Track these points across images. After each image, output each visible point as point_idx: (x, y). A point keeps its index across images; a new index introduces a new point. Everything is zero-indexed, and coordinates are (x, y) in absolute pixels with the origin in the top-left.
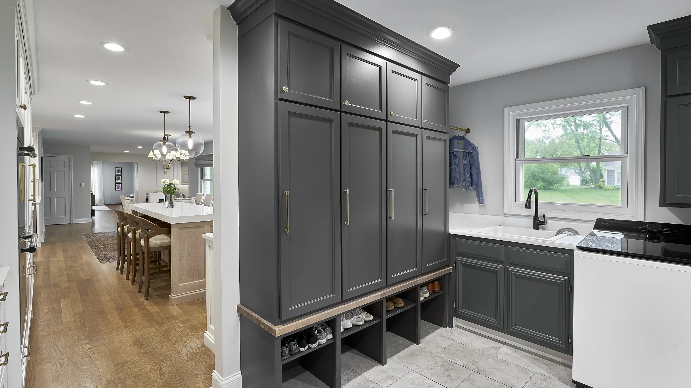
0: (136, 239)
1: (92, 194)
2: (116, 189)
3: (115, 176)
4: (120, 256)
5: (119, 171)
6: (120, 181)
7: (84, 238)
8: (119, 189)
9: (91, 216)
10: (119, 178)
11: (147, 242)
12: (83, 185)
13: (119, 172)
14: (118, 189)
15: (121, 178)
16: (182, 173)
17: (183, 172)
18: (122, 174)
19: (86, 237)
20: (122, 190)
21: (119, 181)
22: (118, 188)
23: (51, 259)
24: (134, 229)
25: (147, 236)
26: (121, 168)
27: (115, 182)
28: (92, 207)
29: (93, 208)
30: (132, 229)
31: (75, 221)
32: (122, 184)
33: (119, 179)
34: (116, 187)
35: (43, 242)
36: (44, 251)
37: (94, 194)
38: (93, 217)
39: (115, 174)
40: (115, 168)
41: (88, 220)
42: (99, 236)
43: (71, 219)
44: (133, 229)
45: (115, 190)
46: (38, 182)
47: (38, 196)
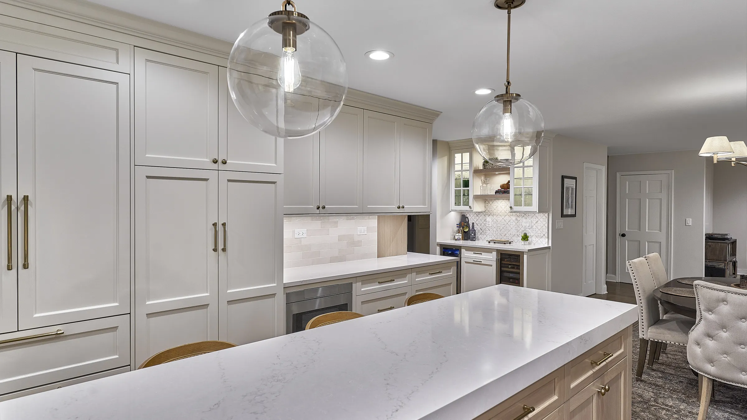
12: (690, 222)
46: (547, 216)
47: (547, 239)
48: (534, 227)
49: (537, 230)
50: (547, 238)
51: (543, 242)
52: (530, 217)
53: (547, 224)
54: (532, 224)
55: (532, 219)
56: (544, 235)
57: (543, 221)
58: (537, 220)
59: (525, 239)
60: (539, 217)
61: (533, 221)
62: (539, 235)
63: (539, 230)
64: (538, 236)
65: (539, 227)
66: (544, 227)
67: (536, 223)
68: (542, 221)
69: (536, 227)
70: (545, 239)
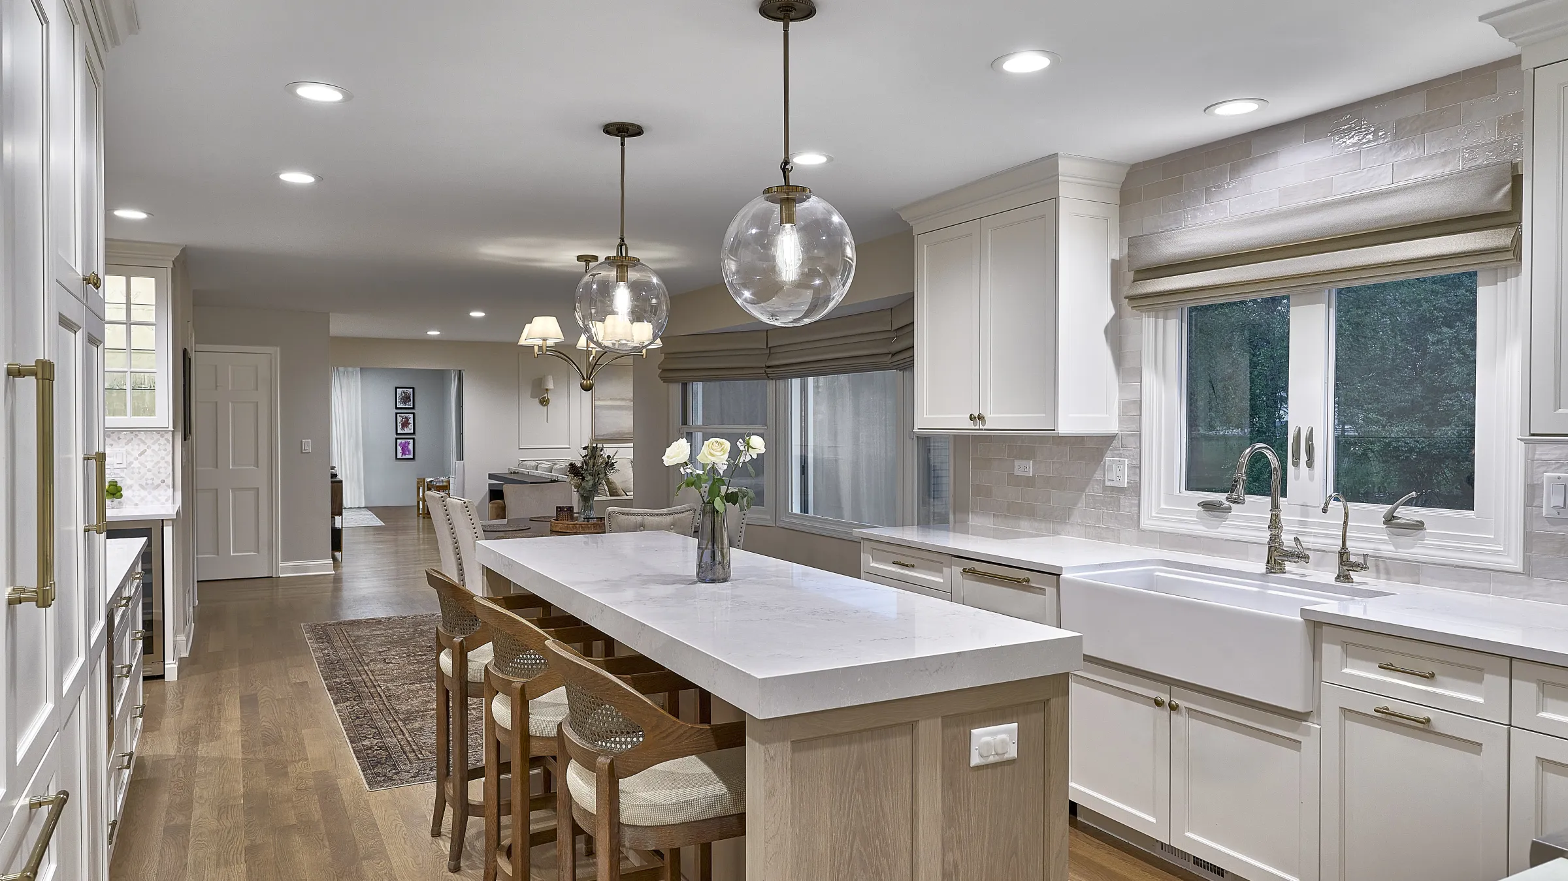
0: (529, 735)
1: (334, 476)
2: (399, 456)
3: (397, 414)
4: (448, 774)
5: (406, 399)
6: (410, 430)
7: (311, 644)
8: (407, 456)
9: (333, 550)
10: (407, 419)
11: (610, 795)
12: (309, 445)
13: (406, 402)
14: (404, 457)
15: (411, 421)
16: (597, 403)
17: (599, 399)
18: (413, 408)
19: (319, 639)
20: (414, 458)
21: (406, 431)
22: (403, 453)
23: (203, 750)
24: (523, 688)
25: (611, 764)
26: (413, 388)
27: (397, 434)
28: (333, 518)
29: (338, 525)
30: (516, 688)
31: (285, 570)
32: (413, 439)
33: (405, 424)
34: (399, 449)
35: (186, 655)
36: (182, 702)
37: (339, 477)
38: (338, 554)
39: (397, 408)
40: (396, 388)
41: (321, 566)
42: (359, 638)
43: (272, 562)
44: (519, 686)
45: (396, 458)
46: (171, 439)
47: (171, 489)
48: (136, 464)
49: (143, 471)
50: (171, 486)
51: (160, 498)
52: (123, 441)
53: (171, 455)
54: (132, 459)
55: (129, 447)
56: (163, 481)
57: (160, 450)
58: (143, 447)
59: (114, 494)
60: (149, 442)
61: (133, 450)
62: (150, 482)
63: (149, 470)
64: (147, 484)
65: (149, 465)
66: (162, 464)
67: (140, 455)
68: (157, 450)
69: (141, 464)
70: (166, 490)
